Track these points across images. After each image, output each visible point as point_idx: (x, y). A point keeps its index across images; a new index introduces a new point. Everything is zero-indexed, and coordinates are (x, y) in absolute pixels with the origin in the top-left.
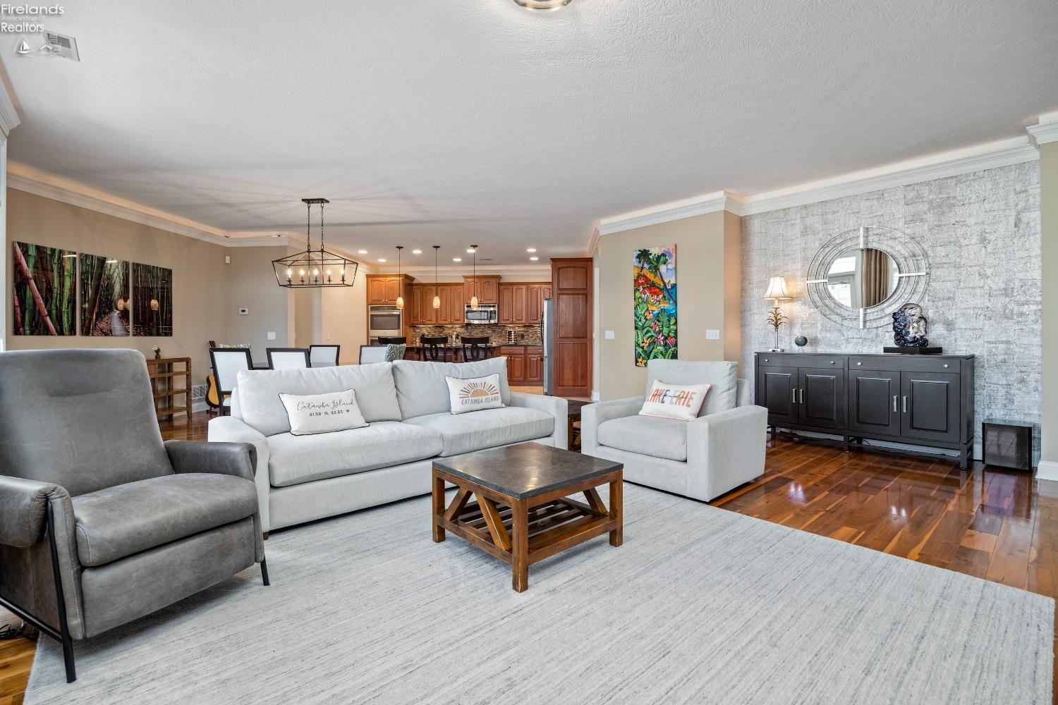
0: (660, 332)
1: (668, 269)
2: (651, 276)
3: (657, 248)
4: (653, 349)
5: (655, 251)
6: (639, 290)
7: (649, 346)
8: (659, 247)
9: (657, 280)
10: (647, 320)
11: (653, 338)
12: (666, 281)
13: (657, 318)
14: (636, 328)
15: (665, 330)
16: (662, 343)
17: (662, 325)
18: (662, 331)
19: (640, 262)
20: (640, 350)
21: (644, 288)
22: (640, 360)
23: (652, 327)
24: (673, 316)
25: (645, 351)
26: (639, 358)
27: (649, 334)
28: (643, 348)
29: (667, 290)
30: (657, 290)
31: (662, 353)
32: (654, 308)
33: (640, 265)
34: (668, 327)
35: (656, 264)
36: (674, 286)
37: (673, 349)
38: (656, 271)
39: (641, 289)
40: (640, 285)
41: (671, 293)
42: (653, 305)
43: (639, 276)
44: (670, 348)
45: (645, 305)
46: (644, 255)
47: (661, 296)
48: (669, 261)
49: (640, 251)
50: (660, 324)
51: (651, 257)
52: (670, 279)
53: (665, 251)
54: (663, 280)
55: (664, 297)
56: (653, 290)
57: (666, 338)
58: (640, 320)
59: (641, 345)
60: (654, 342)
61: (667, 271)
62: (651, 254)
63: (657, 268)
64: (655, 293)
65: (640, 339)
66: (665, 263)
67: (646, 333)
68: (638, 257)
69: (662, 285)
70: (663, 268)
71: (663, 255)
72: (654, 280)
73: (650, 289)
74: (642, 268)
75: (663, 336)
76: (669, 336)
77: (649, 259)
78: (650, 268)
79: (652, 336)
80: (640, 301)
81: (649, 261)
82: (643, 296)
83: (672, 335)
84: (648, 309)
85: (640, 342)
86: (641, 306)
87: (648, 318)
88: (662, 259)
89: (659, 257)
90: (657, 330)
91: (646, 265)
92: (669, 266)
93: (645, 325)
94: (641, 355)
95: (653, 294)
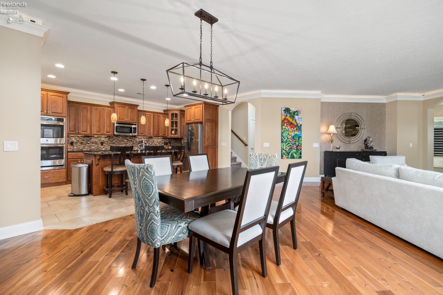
0: (294, 144)
1: (298, 118)
2: (291, 120)
3: (294, 108)
4: (291, 151)
5: (293, 109)
6: (284, 125)
7: (289, 150)
8: (295, 108)
9: (294, 122)
10: (288, 138)
11: (291, 147)
12: (298, 122)
13: (293, 138)
14: (282, 142)
15: (297, 143)
16: (295, 149)
17: (296, 141)
18: (295, 144)
19: (285, 113)
20: (284, 152)
21: (287, 125)
22: (284, 156)
23: (290, 142)
24: (300, 137)
25: (287, 152)
26: (284, 155)
27: (289, 145)
28: (286, 150)
29: (298, 126)
30: (294, 126)
31: (295, 153)
32: (292, 134)
33: (286, 114)
34: (299, 142)
35: (293, 115)
36: (301, 125)
37: (300, 151)
38: (293, 118)
39: (286, 125)
40: (285, 123)
41: (299, 128)
42: (291, 132)
43: (285, 119)
44: (299, 150)
45: (287, 132)
46: (287, 110)
47: (295, 129)
48: (299, 115)
49: (285, 108)
50: (295, 140)
51: (291, 111)
52: (299, 122)
53: (298, 110)
54: (296, 122)
55: (297, 129)
56: (292, 126)
57: (297, 146)
58: (285, 139)
59: (285, 149)
60: (291, 148)
61: (298, 119)
62: (291, 110)
63: (293, 117)
64: (292, 127)
65: (284, 147)
66: (297, 115)
67: (288, 144)
68: (284, 110)
69: (296, 124)
70: (296, 117)
71: (297, 111)
72: (292, 121)
73: (290, 125)
74: (286, 116)
75: (296, 145)
76: (298, 145)
77: (290, 112)
78: (290, 116)
79: (290, 146)
80: (285, 130)
81: (290, 113)
82: (286, 128)
83: (300, 145)
84: (289, 134)
85: (285, 148)
86: (285, 132)
87: (289, 138)
88: (296, 113)
89: (294, 113)
90: (293, 143)
91: (288, 115)
92: (299, 117)
93: (287, 141)
94: (285, 154)
95: (291, 127)
